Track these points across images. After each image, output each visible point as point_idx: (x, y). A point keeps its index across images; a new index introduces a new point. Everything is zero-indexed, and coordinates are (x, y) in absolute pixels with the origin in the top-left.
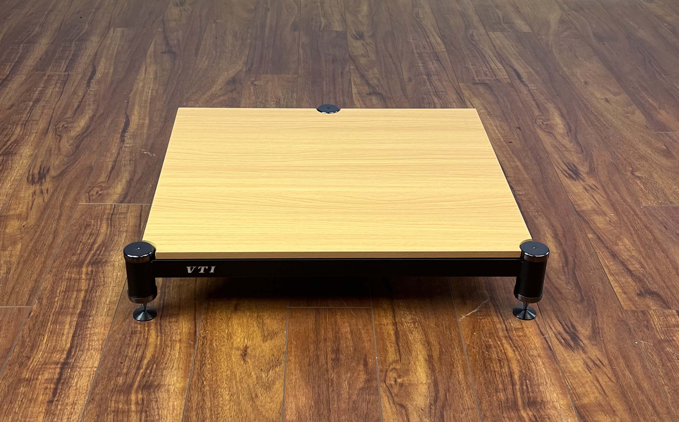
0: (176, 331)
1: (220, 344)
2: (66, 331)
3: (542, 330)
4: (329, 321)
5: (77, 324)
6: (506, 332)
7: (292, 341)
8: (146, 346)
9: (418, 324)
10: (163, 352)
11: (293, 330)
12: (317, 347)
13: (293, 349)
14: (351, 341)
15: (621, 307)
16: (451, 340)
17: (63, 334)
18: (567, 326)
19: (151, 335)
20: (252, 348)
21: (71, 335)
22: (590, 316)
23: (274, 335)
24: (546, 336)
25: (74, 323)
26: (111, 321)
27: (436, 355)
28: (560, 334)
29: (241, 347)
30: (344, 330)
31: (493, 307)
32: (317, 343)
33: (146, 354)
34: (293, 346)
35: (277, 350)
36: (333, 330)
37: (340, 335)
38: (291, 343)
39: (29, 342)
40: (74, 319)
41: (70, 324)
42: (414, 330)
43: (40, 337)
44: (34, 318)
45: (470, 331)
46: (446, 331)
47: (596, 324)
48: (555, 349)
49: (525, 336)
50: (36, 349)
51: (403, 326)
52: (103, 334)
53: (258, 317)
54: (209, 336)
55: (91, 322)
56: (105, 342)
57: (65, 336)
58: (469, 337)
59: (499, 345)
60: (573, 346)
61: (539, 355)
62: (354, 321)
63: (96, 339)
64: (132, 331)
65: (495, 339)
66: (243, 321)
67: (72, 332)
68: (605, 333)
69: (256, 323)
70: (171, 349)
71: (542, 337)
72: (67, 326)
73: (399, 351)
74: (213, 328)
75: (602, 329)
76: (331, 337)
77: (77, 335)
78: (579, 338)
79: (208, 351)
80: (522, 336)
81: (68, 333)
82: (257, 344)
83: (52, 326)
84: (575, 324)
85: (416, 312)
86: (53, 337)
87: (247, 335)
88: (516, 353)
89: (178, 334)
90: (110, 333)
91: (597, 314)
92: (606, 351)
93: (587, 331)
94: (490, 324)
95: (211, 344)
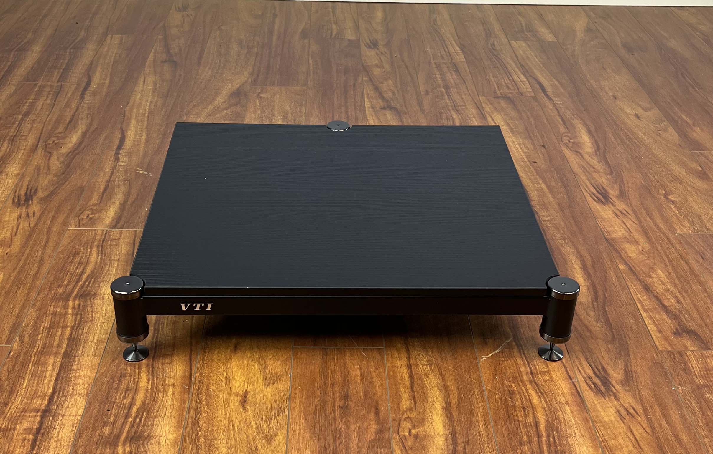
0: (169, 373)
1: (218, 388)
2: (48, 373)
3: (571, 373)
4: (337, 363)
5: (61, 366)
6: (531, 376)
7: (297, 385)
8: (136, 390)
9: (435, 367)
10: (154, 398)
11: (297, 373)
12: (323, 393)
13: (297, 395)
14: (361, 386)
15: (655, 347)
16: (471, 384)
17: (45, 377)
18: (597, 369)
19: (141, 378)
20: (252, 393)
21: (55, 378)
22: (623, 358)
23: (277, 378)
24: (575, 380)
25: (58, 364)
26: (99, 362)
27: (454, 401)
28: (590, 379)
29: (241, 392)
30: (354, 373)
31: (516, 347)
32: (324, 388)
33: (136, 400)
34: (297, 391)
35: (280, 396)
36: (342, 373)
37: (349, 379)
38: (296, 388)
39: (7, 386)
40: (58, 360)
41: (53, 365)
42: (431, 373)
43: (20, 380)
44: (14, 358)
45: (492, 375)
46: (466, 375)
47: (629, 367)
48: (585, 395)
49: (552, 380)
50: (15, 394)
51: (419, 369)
52: (89, 376)
53: (259, 358)
54: (206, 380)
55: (76, 363)
56: (91, 386)
57: (47, 379)
58: (491, 382)
59: (523, 391)
60: (604, 391)
61: (567, 402)
62: (364, 363)
63: (81, 383)
64: (121, 374)
65: (518, 384)
66: (243, 363)
67: (55, 374)
68: (639, 377)
69: (258, 365)
70: (164, 395)
71: (570, 381)
72: (50, 368)
73: (414, 397)
74: (210, 370)
75: (636, 372)
76: (340, 382)
77: (61, 378)
78: (610, 382)
79: (204, 397)
80: (549, 380)
81: (51, 376)
82: (258, 390)
83: (33, 368)
84: (606, 366)
85: (432, 353)
86: (34, 380)
87: (247, 379)
88: (542, 399)
89: (171, 378)
90: (97, 376)
91: (630, 356)
92: (640, 397)
93: (619, 374)
94: (514, 367)
95: (208, 389)
